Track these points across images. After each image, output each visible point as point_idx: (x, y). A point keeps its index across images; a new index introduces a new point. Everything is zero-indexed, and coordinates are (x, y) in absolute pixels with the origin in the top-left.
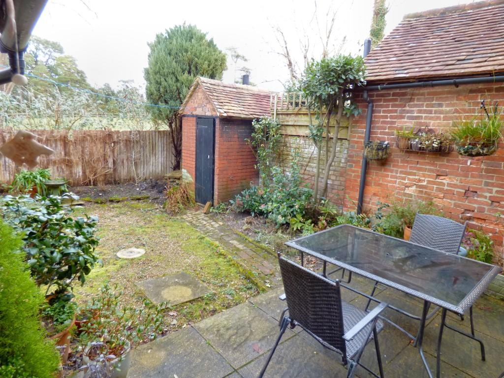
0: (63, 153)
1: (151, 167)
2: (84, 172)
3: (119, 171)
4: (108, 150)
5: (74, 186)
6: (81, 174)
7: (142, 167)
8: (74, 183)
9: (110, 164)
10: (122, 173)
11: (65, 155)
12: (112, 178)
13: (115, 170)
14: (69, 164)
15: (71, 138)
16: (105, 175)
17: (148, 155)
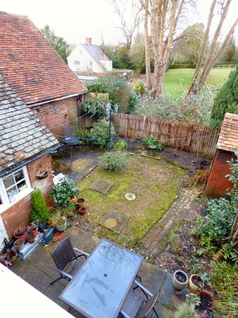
0: (168, 131)
1: (213, 149)
2: (175, 142)
3: (192, 146)
4: (189, 134)
5: (169, 147)
6: (173, 142)
7: (207, 148)
8: (169, 146)
9: (189, 142)
10: (194, 148)
11: (169, 132)
12: (188, 149)
13: (190, 145)
14: (169, 137)
15: (173, 125)
16: (185, 146)
17: (213, 142)
